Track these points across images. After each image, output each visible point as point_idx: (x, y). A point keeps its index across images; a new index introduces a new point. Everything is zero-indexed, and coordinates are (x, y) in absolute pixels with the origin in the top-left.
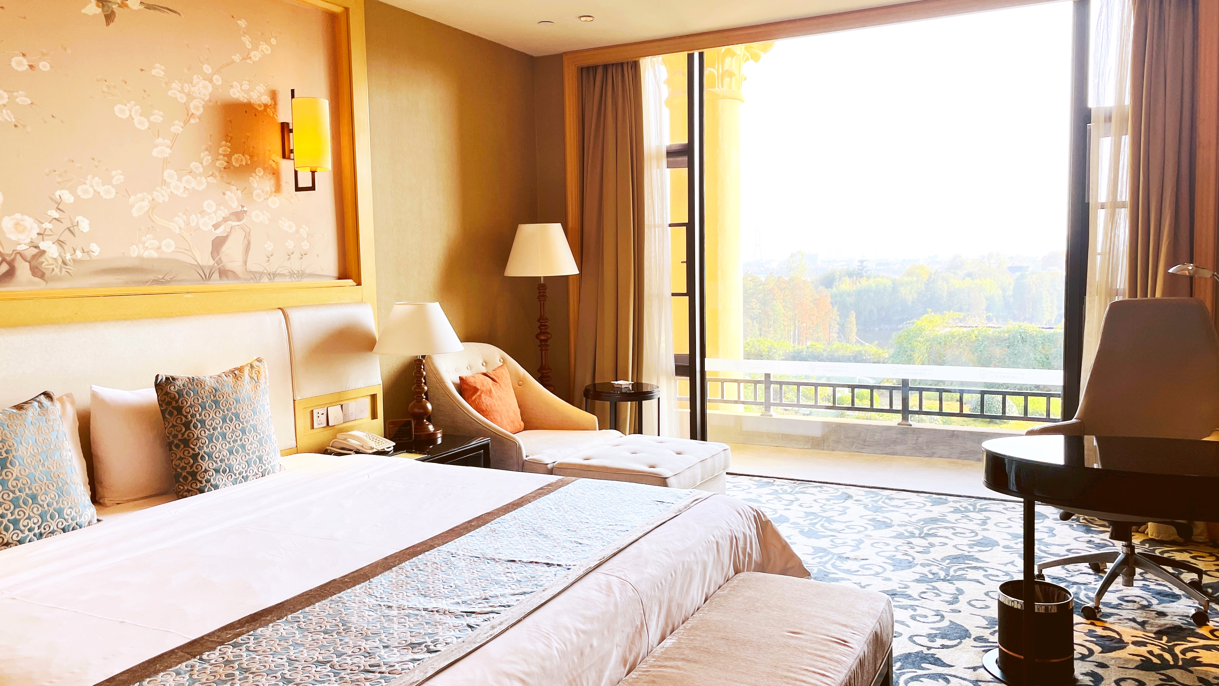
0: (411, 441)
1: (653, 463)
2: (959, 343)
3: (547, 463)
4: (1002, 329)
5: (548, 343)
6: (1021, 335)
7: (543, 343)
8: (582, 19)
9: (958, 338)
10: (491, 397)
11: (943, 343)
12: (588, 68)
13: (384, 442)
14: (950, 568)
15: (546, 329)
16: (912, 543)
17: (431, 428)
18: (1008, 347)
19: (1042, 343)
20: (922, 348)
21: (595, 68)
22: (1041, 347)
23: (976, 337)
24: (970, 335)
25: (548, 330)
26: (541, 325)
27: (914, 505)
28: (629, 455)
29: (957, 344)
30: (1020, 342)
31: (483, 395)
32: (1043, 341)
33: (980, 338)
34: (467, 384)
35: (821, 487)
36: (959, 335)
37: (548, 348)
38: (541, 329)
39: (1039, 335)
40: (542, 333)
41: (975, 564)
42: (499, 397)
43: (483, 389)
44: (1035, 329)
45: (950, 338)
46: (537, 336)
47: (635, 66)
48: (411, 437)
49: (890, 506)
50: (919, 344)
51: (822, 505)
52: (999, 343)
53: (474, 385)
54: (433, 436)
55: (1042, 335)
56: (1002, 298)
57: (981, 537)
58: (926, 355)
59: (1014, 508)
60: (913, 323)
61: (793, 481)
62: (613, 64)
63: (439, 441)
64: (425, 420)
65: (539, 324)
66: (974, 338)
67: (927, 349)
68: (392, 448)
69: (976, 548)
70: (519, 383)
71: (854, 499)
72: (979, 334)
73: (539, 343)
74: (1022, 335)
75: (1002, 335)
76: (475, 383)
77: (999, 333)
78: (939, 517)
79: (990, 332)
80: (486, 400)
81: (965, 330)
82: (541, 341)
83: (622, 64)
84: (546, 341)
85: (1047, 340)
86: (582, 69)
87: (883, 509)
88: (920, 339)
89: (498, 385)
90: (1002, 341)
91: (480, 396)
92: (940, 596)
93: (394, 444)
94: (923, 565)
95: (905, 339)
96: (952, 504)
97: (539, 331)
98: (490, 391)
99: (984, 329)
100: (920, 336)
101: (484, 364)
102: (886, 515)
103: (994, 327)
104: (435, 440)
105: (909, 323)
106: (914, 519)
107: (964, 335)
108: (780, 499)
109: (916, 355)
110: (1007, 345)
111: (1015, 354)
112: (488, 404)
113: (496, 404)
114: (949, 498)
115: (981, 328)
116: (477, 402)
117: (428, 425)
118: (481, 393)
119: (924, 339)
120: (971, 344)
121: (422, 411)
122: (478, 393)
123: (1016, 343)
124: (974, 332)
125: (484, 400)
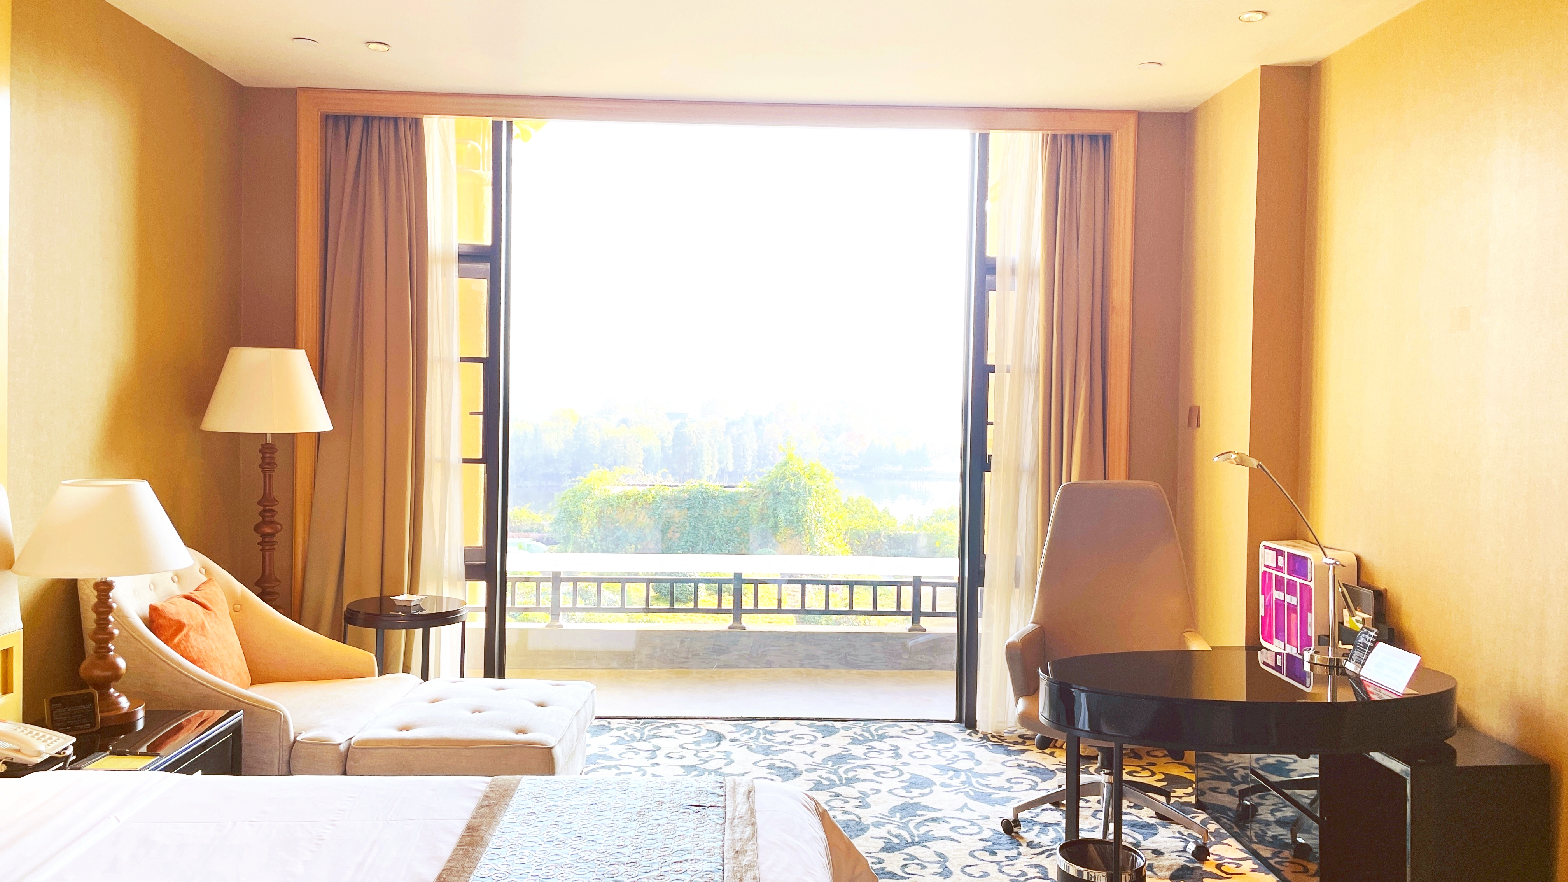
0: (96, 729)
1: (519, 725)
2: (633, 505)
3: (338, 742)
4: (681, 488)
5: (275, 539)
6: (702, 496)
7: (267, 540)
8: (372, 46)
9: (633, 499)
10: (204, 636)
11: (615, 505)
12: (337, 118)
13: (54, 738)
14: (907, 823)
15: (273, 516)
16: (841, 796)
17: (124, 703)
18: (688, 509)
19: (725, 504)
20: (591, 512)
21: (349, 119)
22: (722, 508)
23: (653, 498)
24: (647, 496)
25: (276, 519)
26: (264, 511)
27: (803, 738)
28: (469, 714)
29: (631, 506)
30: (701, 503)
31: (191, 634)
32: (726, 502)
33: (657, 499)
34: (165, 617)
35: (674, 725)
36: (634, 495)
37: (275, 547)
38: (263, 517)
39: (721, 495)
40: (264, 523)
41: (931, 815)
42: (217, 635)
43: (192, 623)
44: (716, 488)
45: (624, 499)
46: (257, 528)
47: (416, 125)
48: (94, 724)
49: (777, 743)
50: (587, 507)
51: (695, 752)
52: (679, 505)
53: (176, 618)
54: (130, 716)
55: (724, 495)
56: (661, 450)
57: (909, 776)
58: (596, 521)
59: (912, 730)
60: (579, 481)
61: (633, 721)
62: (381, 118)
63: (140, 725)
64: (112, 690)
65: (261, 508)
66: (651, 499)
67: (596, 514)
68: (71, 749)
69: (916, 792)
70: (237, 608)
71: (728, 738)
72: (657, 495)
73: (260, 539)
74: (704, 495)
75: (681, 495)
76: (178, 613)
77: (678, 492)
78: (844, 753)
79: (668, 491)
80: (196, 641)
81: (641, 489)
82: (263, 535)
83: (396, 120)
84: (273, 535)
85: (730, 501)
86: (327, 117)
87: (772, 749)
88: (588, 500)
89: (213, 614)
90: (682, 502)
91: (187, 636)
92: (926, 867)
93: (74, 740)
94: (878, 825)
95: (571, 501)
96: (842, 732)
97: (260, 519)
98: (203, 626)
99: (662, 488)
100: (589, 497)
101: (176, 579)
102: (783, 756)
103: (670, 486)
104: (134, 724)
105: (574, 481)
106: (818, 758)
107: (639, 496)
108: (637, 751)
109: (584, 521)
110: (687, 506)
111: (696, 518)
112: (201, 647)
113: (214, 647)
114: (838, 724)
115: (658, 487)
116: (182, 647)
117: (118, 696)
118: (189, 631)
119: (594, 500)
120: (647, 506)
121: (109, 674)
122: (184, 632)
123: (697, 505)
124: (650, 492)
125: (194, 643)
